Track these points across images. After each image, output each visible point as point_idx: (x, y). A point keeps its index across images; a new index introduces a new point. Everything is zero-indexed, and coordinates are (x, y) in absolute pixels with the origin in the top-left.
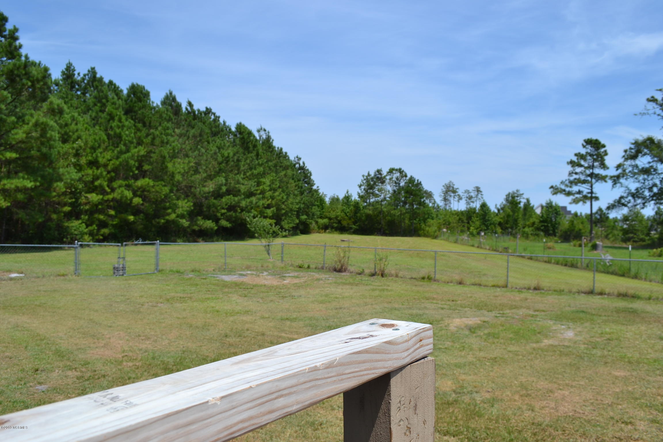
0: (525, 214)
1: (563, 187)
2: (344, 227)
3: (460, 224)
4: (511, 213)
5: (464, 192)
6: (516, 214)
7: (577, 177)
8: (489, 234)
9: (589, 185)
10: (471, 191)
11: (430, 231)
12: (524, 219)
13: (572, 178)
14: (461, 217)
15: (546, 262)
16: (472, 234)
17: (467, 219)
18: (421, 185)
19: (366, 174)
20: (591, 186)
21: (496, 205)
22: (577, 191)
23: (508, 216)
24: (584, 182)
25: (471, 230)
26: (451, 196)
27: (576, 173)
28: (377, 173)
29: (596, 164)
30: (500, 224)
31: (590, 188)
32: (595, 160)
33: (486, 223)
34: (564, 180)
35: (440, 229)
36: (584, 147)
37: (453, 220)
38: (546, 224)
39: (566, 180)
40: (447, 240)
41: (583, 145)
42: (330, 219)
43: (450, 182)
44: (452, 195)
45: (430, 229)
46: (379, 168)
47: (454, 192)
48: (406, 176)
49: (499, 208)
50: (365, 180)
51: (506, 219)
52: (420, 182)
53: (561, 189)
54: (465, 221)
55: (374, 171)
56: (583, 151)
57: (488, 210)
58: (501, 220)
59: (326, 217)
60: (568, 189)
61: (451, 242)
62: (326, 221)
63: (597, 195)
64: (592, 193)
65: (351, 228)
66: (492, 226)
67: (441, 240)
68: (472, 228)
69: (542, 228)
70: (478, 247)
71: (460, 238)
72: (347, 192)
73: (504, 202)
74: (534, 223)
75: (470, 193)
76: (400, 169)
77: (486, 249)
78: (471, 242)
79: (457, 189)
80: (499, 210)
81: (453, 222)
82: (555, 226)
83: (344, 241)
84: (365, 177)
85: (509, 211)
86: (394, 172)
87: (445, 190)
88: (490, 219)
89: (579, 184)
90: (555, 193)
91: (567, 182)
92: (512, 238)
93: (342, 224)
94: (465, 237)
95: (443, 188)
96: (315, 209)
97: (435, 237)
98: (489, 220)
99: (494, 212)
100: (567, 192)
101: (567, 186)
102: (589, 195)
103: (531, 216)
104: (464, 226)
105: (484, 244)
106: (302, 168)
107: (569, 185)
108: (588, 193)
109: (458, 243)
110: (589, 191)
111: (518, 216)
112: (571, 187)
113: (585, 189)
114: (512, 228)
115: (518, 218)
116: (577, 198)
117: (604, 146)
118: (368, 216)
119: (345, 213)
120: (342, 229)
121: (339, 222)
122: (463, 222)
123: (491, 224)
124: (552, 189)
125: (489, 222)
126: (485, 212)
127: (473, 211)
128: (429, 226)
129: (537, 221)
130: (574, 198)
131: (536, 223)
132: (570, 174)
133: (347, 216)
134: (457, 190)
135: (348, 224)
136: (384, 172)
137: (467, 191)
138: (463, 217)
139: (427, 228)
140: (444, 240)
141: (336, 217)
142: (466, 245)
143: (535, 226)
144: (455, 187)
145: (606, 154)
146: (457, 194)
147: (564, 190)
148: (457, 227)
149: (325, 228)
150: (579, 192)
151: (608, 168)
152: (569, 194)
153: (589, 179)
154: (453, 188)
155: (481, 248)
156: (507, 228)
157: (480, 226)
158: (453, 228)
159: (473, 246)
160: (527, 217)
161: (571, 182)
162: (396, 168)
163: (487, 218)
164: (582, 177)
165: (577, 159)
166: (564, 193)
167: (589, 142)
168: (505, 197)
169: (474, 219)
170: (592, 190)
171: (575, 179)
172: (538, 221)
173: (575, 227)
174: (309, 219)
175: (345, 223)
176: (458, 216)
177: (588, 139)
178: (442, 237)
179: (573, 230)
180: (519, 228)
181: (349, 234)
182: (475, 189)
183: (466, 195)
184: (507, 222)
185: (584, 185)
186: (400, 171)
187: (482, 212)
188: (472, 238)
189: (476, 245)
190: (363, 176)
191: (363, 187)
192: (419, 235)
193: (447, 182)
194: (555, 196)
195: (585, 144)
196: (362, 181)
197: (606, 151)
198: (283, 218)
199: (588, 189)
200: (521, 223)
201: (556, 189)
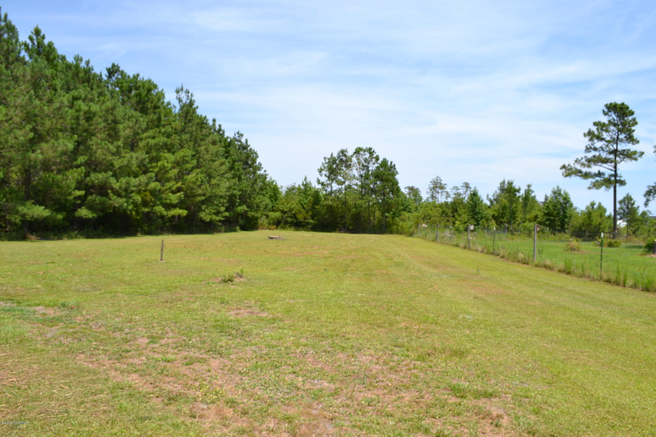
0: (525, 205)
1: (578, 167)
2: (301, 222)
3: (442, 218)
4: (508, 204)
5: (452, 188)
6: (514, 205)
7: (597, 153)
8: (480, 230)
9: (613, 164)
10: (460, 187)
11: (404, 226)
12: (525, 212)
13: (590, 155)
14: (444, 209)
15: (608, 281)
16: (458, 230)
17: (453, 212)
18: (395, 169)
19: (329, 156)
20: (615, 167)
21: (488, 196)
22: (597, 172)
23: (504, 208)
24: (606, 161)
25: (456, 225)
26: (438, 192)
27: (595, 149)
28: (341, 154)
29: (622, 136)
30: (494, 217)
31: (614, 169)
32: (620, 131)
33: (476, 217)
34: (580, 158)
35: (417, 225)
36: (605, 114)
37: (435, 213)
38: (552, 218)
39: (582, 158)
40: (424, 237)
41: (604, 111)
42: (284, 212)
43: (438, 177)
44: (440, 191)
45: (404, 224)
46: (344, 148)
47: (442, 188)
48: (377, 159)
49: (492, 198)
50: (326, 163)
51: (501, 211)
52: (394, 165)
53: (576, 169)
54: (450, 214)
55: (338, 152)
56: (605, 120)
57: (479, 200)
58: (495, 213)
59: (278, 210)
60: (585, 170)
61: (428, 240)
62: (278, 214)
63: (622, 179)
64: (615, 175)
65: (308, 223)
66: (484, 220)
67: (417, 237)
68: (457, 222)
69: (547, 223)
70: (465, 248)
71: (441, 235)
72: (305, 179)
73: (498, 192)
74: (536, 217)
75: (459, 189)
76: (370, 149)
77: (476, 250)
78: (455, 241)
79: (445, 184)
80: (491, 202)
81: (435, 216)
82: (563, 220)
83: (272, 238)
84: (327, 161)
85: (505, 201)
86: (361, 152)
87: (432, 186)
88: (481, 211)
89: (600, 164)
90: (568, 175)
91: (584, 161)
92: (509, 235)
93: (297, 219)
94: (447, 233)
95: (430, 184)
96: (259, 198)
97: (411, 235)
98: (479, 213)
99: (486, 205)
100: (583, 174)
101: (583, 165)
102: (613, 178)
103: (532, 208)
104: (448, 221)
105: (474, 243)
106: (245, 147)
107: (586, 163)
108: (611, 176)
109: (437, 242)
110: (613, 173)
111: (516, 207)
112: (589, 166)
113: (606, 169)
114: (509, 223)
115: (516, 211)
116: (597, 181)
117: (632, 113)
118: (330, 208)
119: (302, 205)
120: (298, 225)
121: (294, 216)
122: (447, 215)
123: (481, 218)
124: (564, 170)
125: (479, 216)
126: (475, 203)
127: (459, 202)
128: (403, 220)
129: (540, 214)
130: (594, 180)
131: (539, 217)
132: (588, 149)
133: (303, 208)
134: (445, 186)
135: (305, 218)
136: (350, 153)
137: (456, 188)
138: (447, 210)
139: (401, 223)
140: (421, 237)
141: (291, 210)
142: (448, 244)
143: (538, 220)
144: (443, 182)
145: (635, 123)
146: (444, 190)
147: (580, 172)
148: (440, 222)
149: (278, 224)
150: (600, 174)
151: (638, 142)
152: (586, 176)
153: (612, 156)
154: (440, 183)
155: (470, 249)
156: (502, 223)
157: (468, 220)
158: (434, 222)
159: (457, 246)
160: (528, 209)
161: (589, 161)
162: (364, 148)
163: (477, 210)
164: (604, 155)
165: (597, 129)
166: (580, 174)
167: (612, 108)
168: (499, 186)
169: (461, 211)
170: (615, 171)
171: (594, 156)
172: (543, 214)
173: (592, 221)
174: (251, 211)
175: (300, 217)
176: (442, 208)
177: (611, 104)
178: (419, 235)
179: (589, 225)
180: (517, 223)
181: (305, 230)
182: (464, 185)
183: (455, 191)
184: (502, 215)
185: (605, 165)
186: (370, 151)
187: (471, 203)
188: (458, 235)
189: (462, 245)
190: (325, 158)
191: (324, 172)
192: (391, 232)
193: (434, 177)
194: (568, 178)
195: (606, 110)
196: (323, 164)
197: (634, 119)
198: (203, 207)
199: (611, 170)
200: (520, 216)
201: (569, 170)
